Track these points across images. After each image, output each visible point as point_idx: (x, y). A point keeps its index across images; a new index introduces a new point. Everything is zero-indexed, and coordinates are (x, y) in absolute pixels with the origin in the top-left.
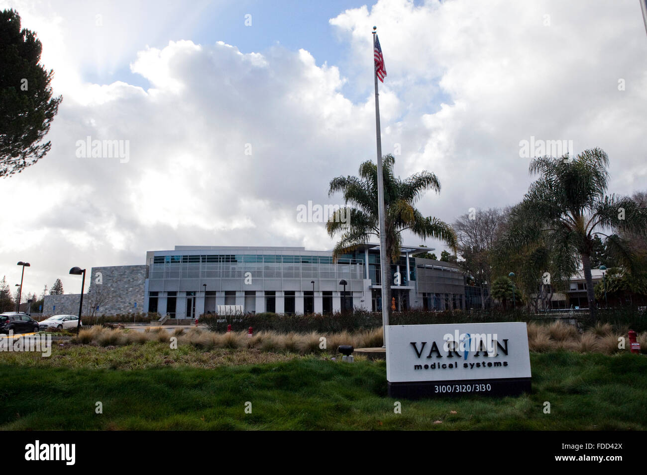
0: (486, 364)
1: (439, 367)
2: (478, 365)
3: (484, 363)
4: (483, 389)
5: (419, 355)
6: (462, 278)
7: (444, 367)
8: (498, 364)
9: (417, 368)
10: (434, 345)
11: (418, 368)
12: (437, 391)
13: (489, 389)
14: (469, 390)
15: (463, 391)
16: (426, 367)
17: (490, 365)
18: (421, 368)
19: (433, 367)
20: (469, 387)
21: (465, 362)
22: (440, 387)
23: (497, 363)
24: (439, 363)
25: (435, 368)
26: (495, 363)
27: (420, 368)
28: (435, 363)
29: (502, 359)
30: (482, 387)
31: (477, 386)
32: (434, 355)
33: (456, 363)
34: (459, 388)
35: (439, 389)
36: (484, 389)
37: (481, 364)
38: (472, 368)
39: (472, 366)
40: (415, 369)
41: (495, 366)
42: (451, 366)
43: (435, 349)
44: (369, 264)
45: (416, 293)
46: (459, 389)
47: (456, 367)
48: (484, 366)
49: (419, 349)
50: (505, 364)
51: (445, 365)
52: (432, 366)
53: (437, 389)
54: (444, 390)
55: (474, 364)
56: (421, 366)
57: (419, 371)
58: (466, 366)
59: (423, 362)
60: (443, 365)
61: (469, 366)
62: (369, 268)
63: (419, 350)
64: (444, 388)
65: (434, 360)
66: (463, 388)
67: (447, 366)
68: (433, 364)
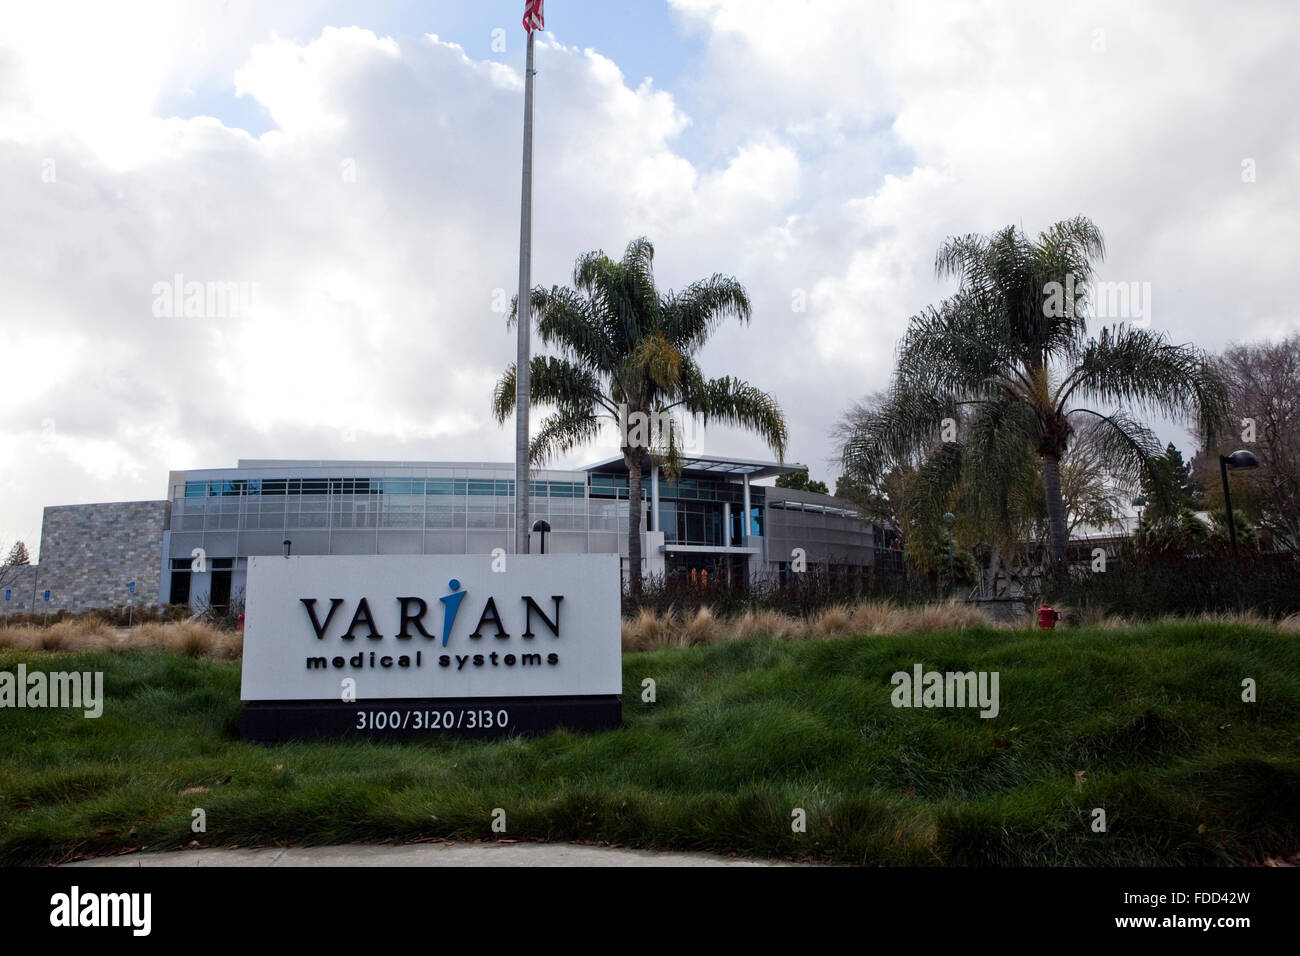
0: (501, 660)
1: (372, 665)
2: (479, 661)
3: (494, 656)
4: (485, 722)
5: (320, 632)
6: (869, 530)
7: (386, 662)
8: (531, 659)
9: (313, 665)
10: (364, 606)
11: (317, 666)
12: (361, 724)
13: (503, 722)
14: (448, 723)
15: (434, 726)
16: (339, 662)
17: (510, 660)
18: (325, 666)
19: (357, 663)
20: (449, 716)
21: (445, 652)
22: (372, 714)
23: (529, 655)
24: (372, 654)
25: (360, 665)
26: (524, 657)
27: (321, 664)
28: (361, 654)
29: (543, 645)
30: (485, 716)
31: (471, 716)
32: (362, 633)
33: (419, 654)
34: (423, 719)
35: (368, 720)
36: (488, 723)
37: (487, 660)
38: (460, 668)
39: (462, 662)
40: (309, 666)
41: (524, 663)
42: (404, 662)
43: (364, 615)
44: (661, 500)
45: (765, 562)
46: (421, 720)
47: (419, 663)
48: (495, 664)
49: (322, 615)
50: (553, 659)
51: (390, 658)
52: (353, 660)
53: (362, 720)
54: (381, 723)
55: (466, 657)
56: (323, 660)
57: (318, 675)
58: (444, 661)
59: (332, 648)
60: (384, 659)
61: (454, 664)
62: (660, 508)
63: (322, 620)
64: (382, 717)
65: (362, 645)
66: (432, 718)
67: (396, 660)
68: (357, 655)
